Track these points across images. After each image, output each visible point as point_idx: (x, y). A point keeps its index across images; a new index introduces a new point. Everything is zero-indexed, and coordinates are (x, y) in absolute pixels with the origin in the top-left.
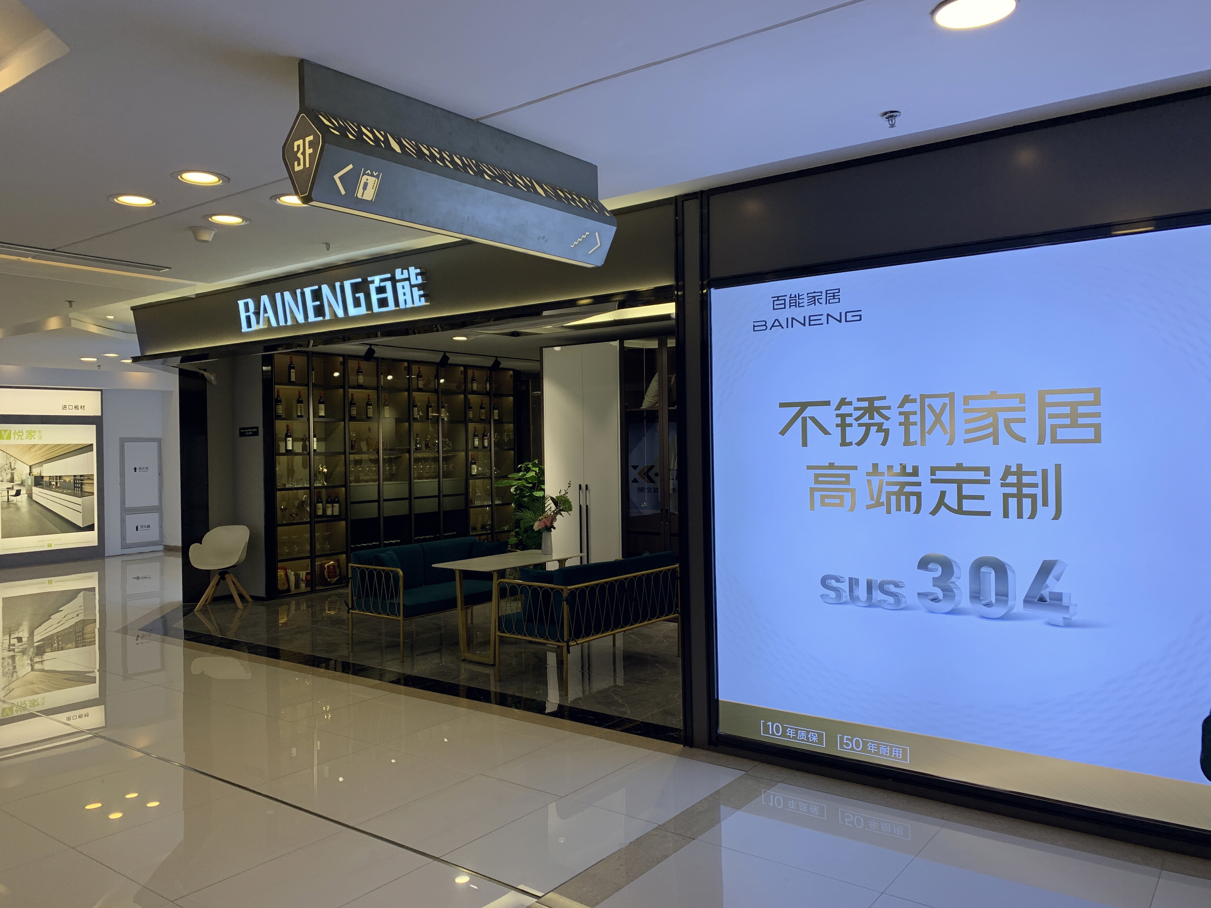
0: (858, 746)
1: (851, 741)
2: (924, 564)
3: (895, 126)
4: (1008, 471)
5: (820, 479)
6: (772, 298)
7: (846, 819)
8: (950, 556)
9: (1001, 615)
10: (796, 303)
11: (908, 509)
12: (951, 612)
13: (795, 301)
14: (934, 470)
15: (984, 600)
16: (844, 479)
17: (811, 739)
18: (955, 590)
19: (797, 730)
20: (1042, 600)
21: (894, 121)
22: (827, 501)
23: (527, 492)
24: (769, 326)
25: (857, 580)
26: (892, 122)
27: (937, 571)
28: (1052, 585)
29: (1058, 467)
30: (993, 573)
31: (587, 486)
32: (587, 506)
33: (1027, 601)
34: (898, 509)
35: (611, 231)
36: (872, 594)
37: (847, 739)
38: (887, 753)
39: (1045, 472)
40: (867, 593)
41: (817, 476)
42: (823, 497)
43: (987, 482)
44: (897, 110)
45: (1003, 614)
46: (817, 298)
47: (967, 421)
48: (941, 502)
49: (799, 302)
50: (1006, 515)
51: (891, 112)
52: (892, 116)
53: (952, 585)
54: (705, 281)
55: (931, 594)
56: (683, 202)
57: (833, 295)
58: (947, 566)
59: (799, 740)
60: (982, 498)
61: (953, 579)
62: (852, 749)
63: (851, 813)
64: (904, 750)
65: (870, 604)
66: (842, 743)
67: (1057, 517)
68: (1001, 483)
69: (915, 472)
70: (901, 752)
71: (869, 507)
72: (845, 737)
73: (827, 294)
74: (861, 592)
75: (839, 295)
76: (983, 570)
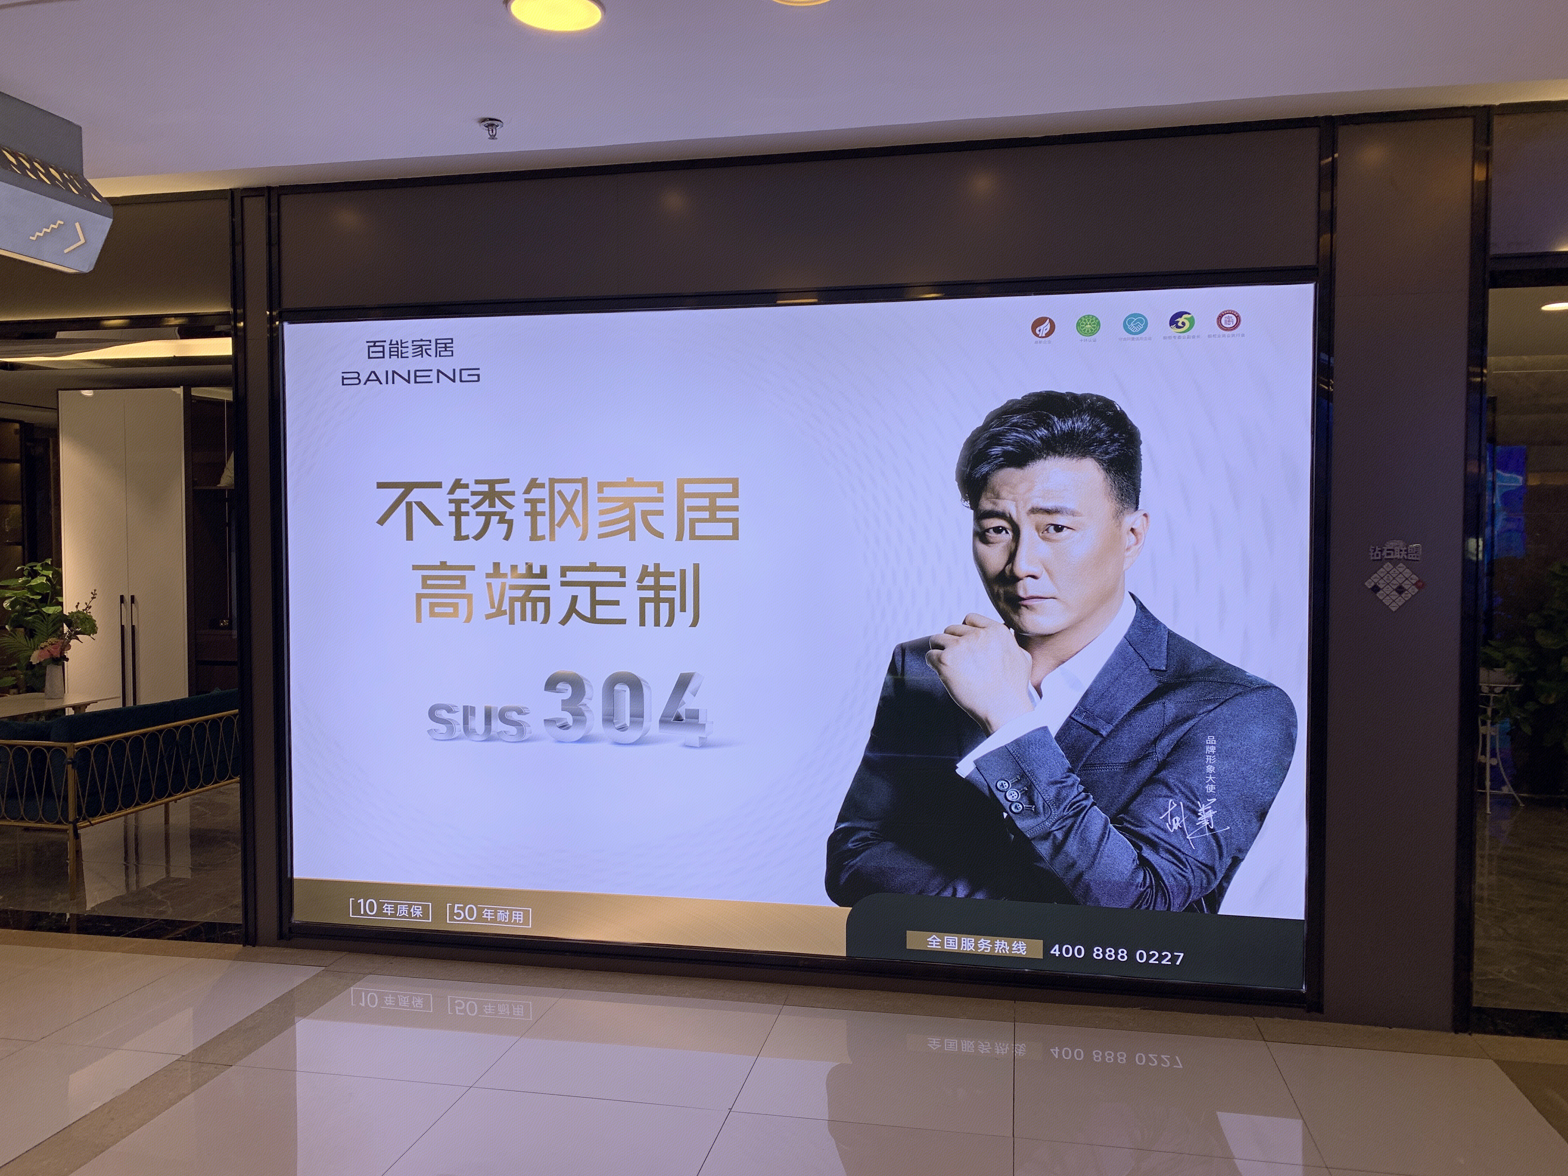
0: (471, 914)
1: (463, 909)
2: (551, 684)
3: (497, 139)
4: (645, 573)
5: (429, 582)
6: (367, 342)
7: (457, 1008)
8: (581, 674)
9: (633, 741)
10: (398, 352)
11: (534, 618)
12: (579, 741)
13: (397, 349)
14: (564, 571)
15: (617, 723)
16: (458, 582)
17: (414, 913)
18: (586, 714)
19: (396, 905)
20: (678, 718)
21: (494, 131)
22: (437, 610)
23: (33, 608)
24: (363, 380)
25: (473, 709)
26: (492, 132)
27: (565, 691)
28: (689, 702)
29: (696, 567)
30: (628, 690)
31: (133, 598)
32: (133, 627)
33: (663, 722)
34: (523, 618)
35: (105, 223)
36: (491, 725)
37: (459, 908)
38: (506, 919)
39: (683, 573)
40: (485, 725)
41: (425, 578)
42: (432, 606)
43: (623, 584)
44: (498, 119)
45: (639, 737)
46: (424, 347)
47: (602, 512)
48: (572, 609)
49: (401, 350)
50: (642, 623)
51: (490, 119)
52: (492, 125)
53: (583, 708)
54: (275, 311)
55: (560, 720)
56: (242, 198)
57: (445, 347)
58: (577, 684)
59: (399, 917)
60: (616, 603)
61: (584, 701)
62: (465, 919)
63: (461, 999)
64: (526, 913)
65: (489, 736)
66: (452, 913)
67: (694, 624)
68: (638, 586)
69: (543, 574)
70: (522, 916)
71: (489, 617)
72: (456, 905)
73: (437, 343)
74: (477, 724)
75: (452, 347)
76: (618, 687)
